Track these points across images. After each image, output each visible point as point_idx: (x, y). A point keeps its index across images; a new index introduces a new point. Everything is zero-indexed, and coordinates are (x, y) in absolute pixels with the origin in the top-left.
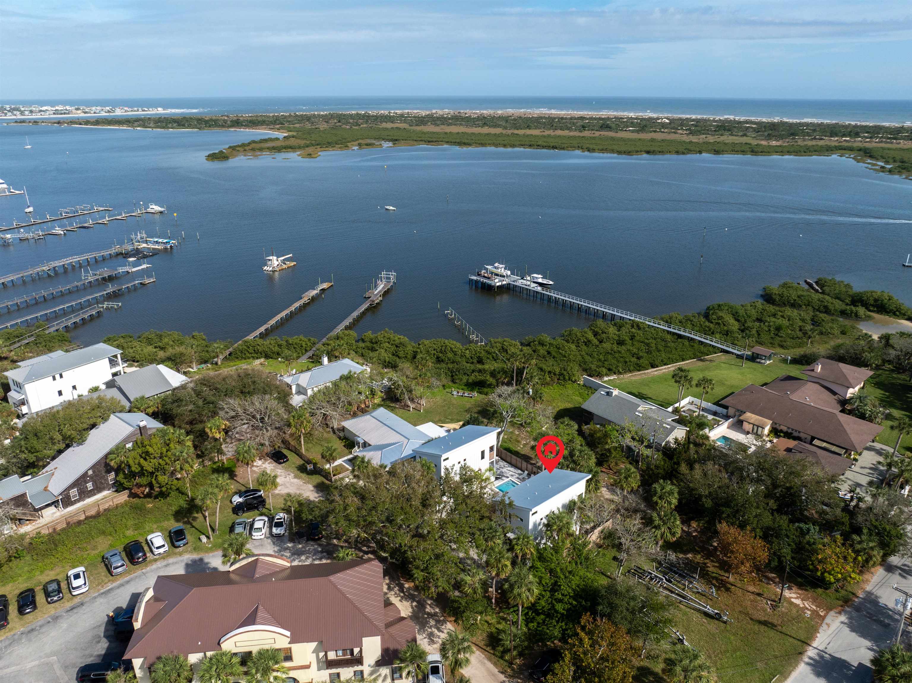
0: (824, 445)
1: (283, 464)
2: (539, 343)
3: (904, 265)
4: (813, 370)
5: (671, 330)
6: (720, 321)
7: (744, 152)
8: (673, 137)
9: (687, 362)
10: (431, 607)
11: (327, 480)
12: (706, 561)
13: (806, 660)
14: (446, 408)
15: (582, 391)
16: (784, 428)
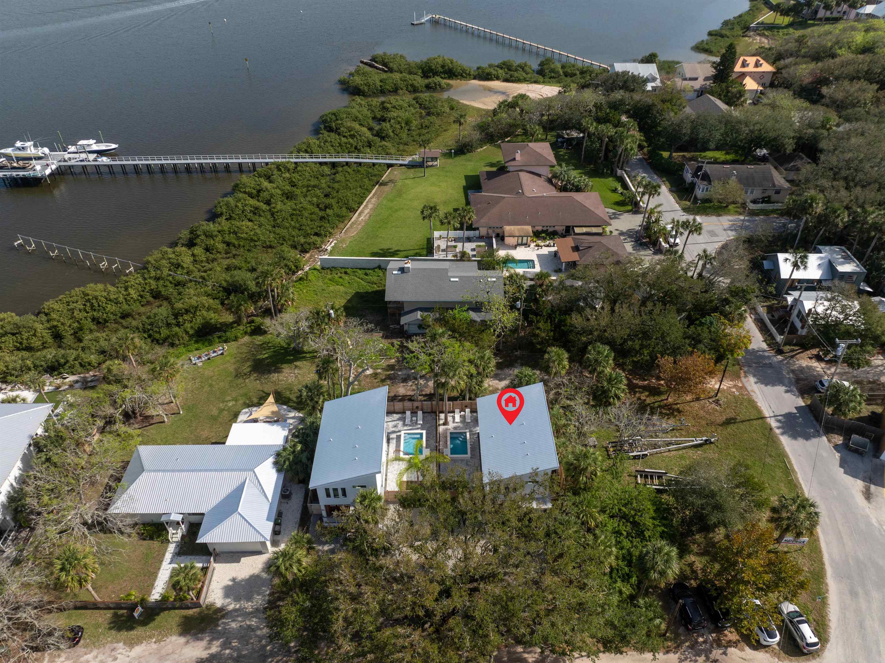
0: (584, 230)
1: (82, 642)
3: (413, 24)
4: (514, 159)
5: (321, 160)
6: (352, 133)
9: (373, 191)
10: (529, 653)
11: (188, 608)
12: (637, 395)
13: (778, 431)
14: (207, 388)
15: (330, 276)
16: (540, 228)
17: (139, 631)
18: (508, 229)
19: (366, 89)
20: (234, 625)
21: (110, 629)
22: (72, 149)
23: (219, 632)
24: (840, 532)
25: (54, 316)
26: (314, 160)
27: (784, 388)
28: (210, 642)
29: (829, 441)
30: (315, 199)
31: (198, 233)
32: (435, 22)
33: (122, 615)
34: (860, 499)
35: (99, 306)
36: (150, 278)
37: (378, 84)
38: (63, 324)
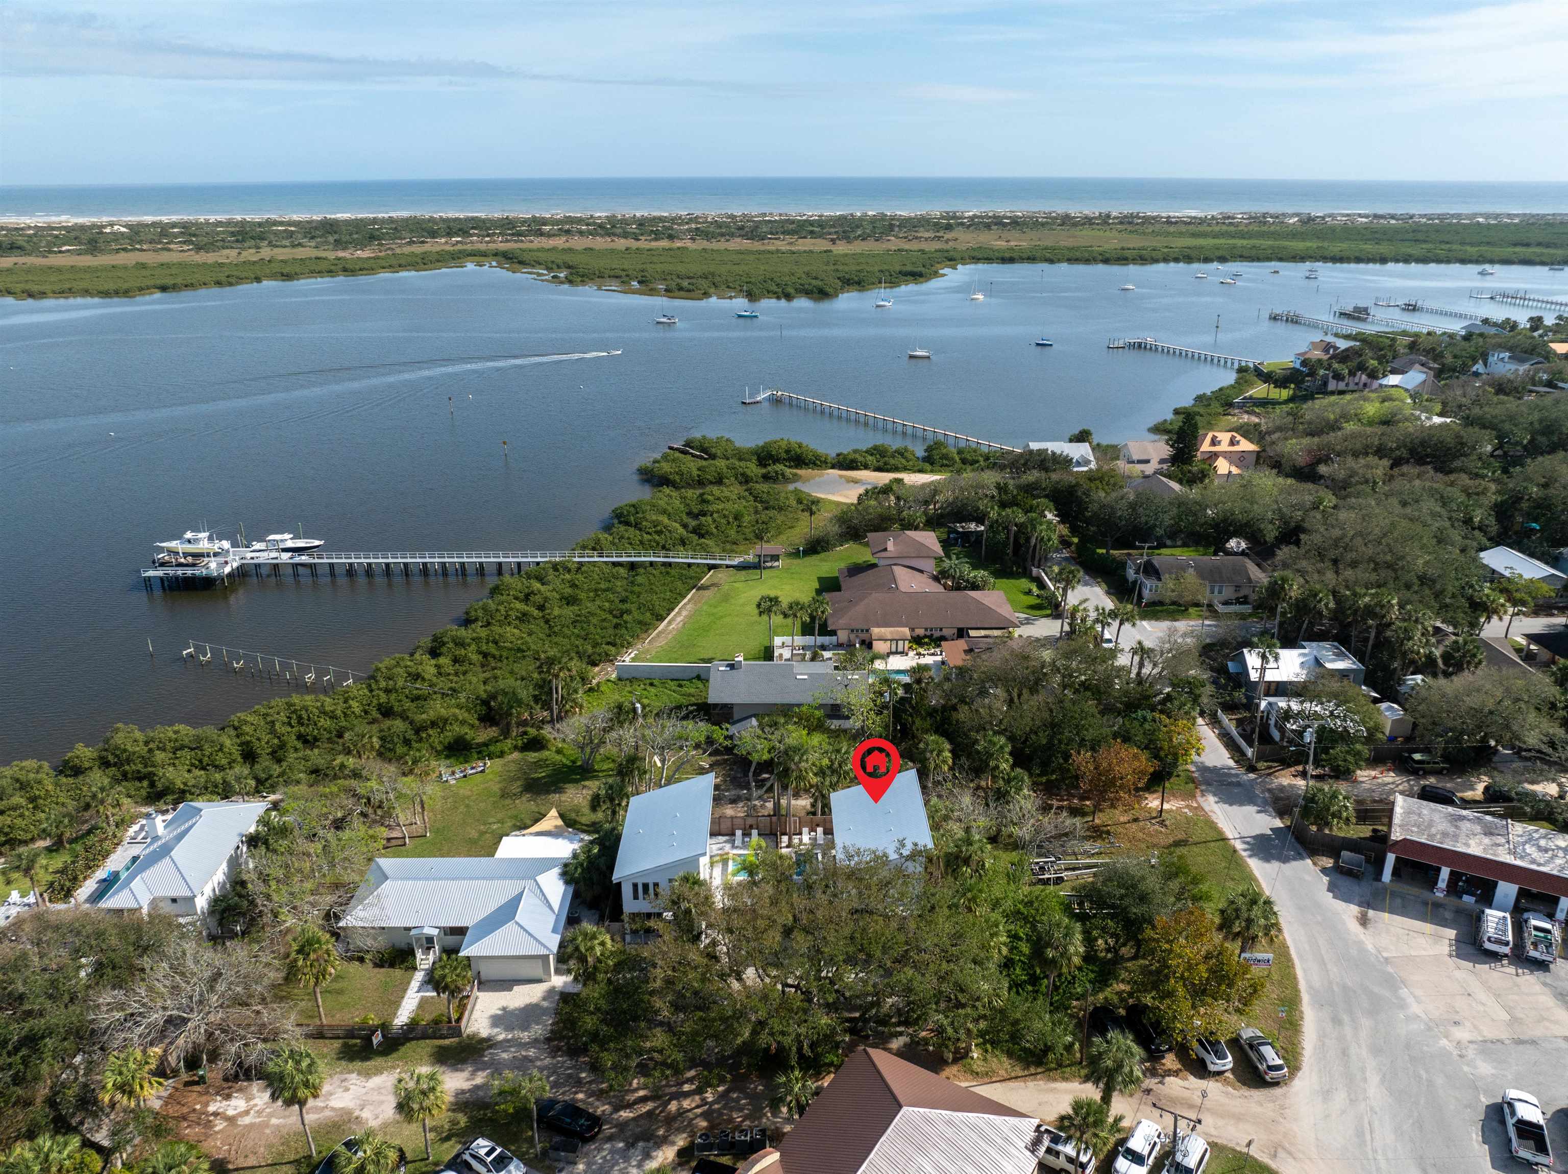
0: (983, 633)
2: (456, 644)
3: (744, 403)
4: (886, 549)
5: (615, 559)
6: (658, 528)
7: (330, 271)
8: (165, 257)
9: (689, 596)
11: (444, 1037)
13: (1244, 854)
14: (462, 809)
15: (629, 689)
16: (920, 632)
17: (378, 1061)
18: (876, 631)
19: (677, 478)
20: (505, 1056)
21: (339, 1059)
22: (258, 546)
23: (485, 1063)
24: (1323, 960)
25: (246, 728)
26: (605, 559)
27: (1256, 808)
28: (473, 1073)
29: (1315, 864)
30: (607, 604)
31: (445, 639)
32: (776, 401)
33: (355, 1045)
34: (1354, 926)
35: (309, 719)
36: (379, 689)
37: (695, 473)
38: (259, 739)
